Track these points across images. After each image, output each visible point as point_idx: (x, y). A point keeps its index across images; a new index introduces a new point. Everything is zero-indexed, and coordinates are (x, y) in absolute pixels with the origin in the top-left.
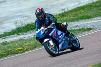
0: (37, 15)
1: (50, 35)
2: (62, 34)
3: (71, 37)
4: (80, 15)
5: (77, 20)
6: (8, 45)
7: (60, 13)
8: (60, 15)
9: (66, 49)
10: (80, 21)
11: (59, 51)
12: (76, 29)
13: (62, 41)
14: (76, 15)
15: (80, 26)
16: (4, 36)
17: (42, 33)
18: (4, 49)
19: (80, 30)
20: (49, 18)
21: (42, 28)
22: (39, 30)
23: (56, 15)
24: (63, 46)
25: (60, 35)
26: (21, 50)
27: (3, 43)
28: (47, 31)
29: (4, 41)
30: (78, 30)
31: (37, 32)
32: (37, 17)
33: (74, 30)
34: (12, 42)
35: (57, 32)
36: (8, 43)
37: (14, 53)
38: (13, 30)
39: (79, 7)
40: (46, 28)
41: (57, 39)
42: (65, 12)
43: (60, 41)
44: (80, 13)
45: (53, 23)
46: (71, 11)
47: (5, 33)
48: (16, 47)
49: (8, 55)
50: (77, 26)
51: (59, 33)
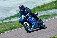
0: (20, 8)
1: (27, 20)
2: (34, 19)
3: (39, 21)
4: (53, 6)
5: (52, 9)
6: (13, 23)
7: (42, 5)
8: (42, 6)
9: (36, 28)
10: (53, 10)
11: (32, 29)
12: (51, 14)
13: (34, 24)
14: (51, 6)
15: (53, 12)
16: (10, 18)
17: (22, 19)
18: (10, 26)
19: (53, 15)
20: (27, 10)
21: (23, 16)
22: (21, 17)
23: (40, 6)
24: (34, 26)
25: (33, 20)
26: (20, 26)
27: (10, 22)
28: (25, 18)
29: (10, 21)
30: (52, 15)
31: (20, 18)
32: (20, 9)
33: (50, 15)
34: (15, 22)
35: (31, 18)
36: (13, 22)
37: (16, 28)
38: (15, 15)
39: (52, 2)
40: (25, 16)
41: (31, 22)
42: (45, 5)
43: (33, 23)
44: (53, 5)
45: (29, 13)
46: (48, 4)
47: (11, 16)
48: (17, 25)
49: (12, 29)
50: (51, 13)
51: (33, 19)
